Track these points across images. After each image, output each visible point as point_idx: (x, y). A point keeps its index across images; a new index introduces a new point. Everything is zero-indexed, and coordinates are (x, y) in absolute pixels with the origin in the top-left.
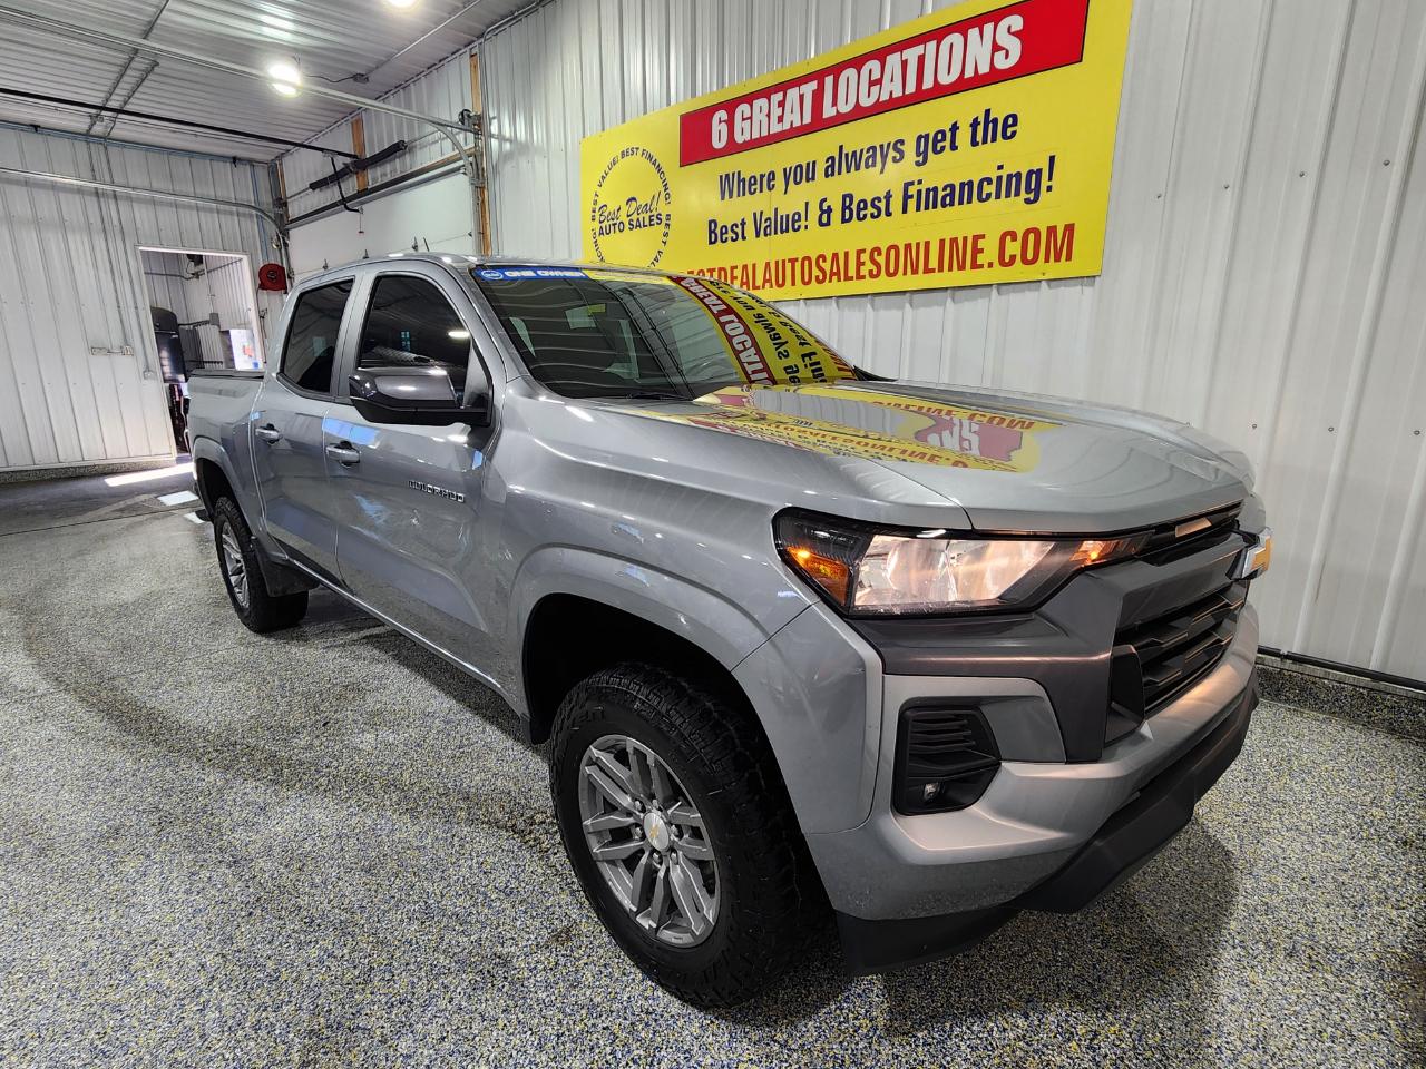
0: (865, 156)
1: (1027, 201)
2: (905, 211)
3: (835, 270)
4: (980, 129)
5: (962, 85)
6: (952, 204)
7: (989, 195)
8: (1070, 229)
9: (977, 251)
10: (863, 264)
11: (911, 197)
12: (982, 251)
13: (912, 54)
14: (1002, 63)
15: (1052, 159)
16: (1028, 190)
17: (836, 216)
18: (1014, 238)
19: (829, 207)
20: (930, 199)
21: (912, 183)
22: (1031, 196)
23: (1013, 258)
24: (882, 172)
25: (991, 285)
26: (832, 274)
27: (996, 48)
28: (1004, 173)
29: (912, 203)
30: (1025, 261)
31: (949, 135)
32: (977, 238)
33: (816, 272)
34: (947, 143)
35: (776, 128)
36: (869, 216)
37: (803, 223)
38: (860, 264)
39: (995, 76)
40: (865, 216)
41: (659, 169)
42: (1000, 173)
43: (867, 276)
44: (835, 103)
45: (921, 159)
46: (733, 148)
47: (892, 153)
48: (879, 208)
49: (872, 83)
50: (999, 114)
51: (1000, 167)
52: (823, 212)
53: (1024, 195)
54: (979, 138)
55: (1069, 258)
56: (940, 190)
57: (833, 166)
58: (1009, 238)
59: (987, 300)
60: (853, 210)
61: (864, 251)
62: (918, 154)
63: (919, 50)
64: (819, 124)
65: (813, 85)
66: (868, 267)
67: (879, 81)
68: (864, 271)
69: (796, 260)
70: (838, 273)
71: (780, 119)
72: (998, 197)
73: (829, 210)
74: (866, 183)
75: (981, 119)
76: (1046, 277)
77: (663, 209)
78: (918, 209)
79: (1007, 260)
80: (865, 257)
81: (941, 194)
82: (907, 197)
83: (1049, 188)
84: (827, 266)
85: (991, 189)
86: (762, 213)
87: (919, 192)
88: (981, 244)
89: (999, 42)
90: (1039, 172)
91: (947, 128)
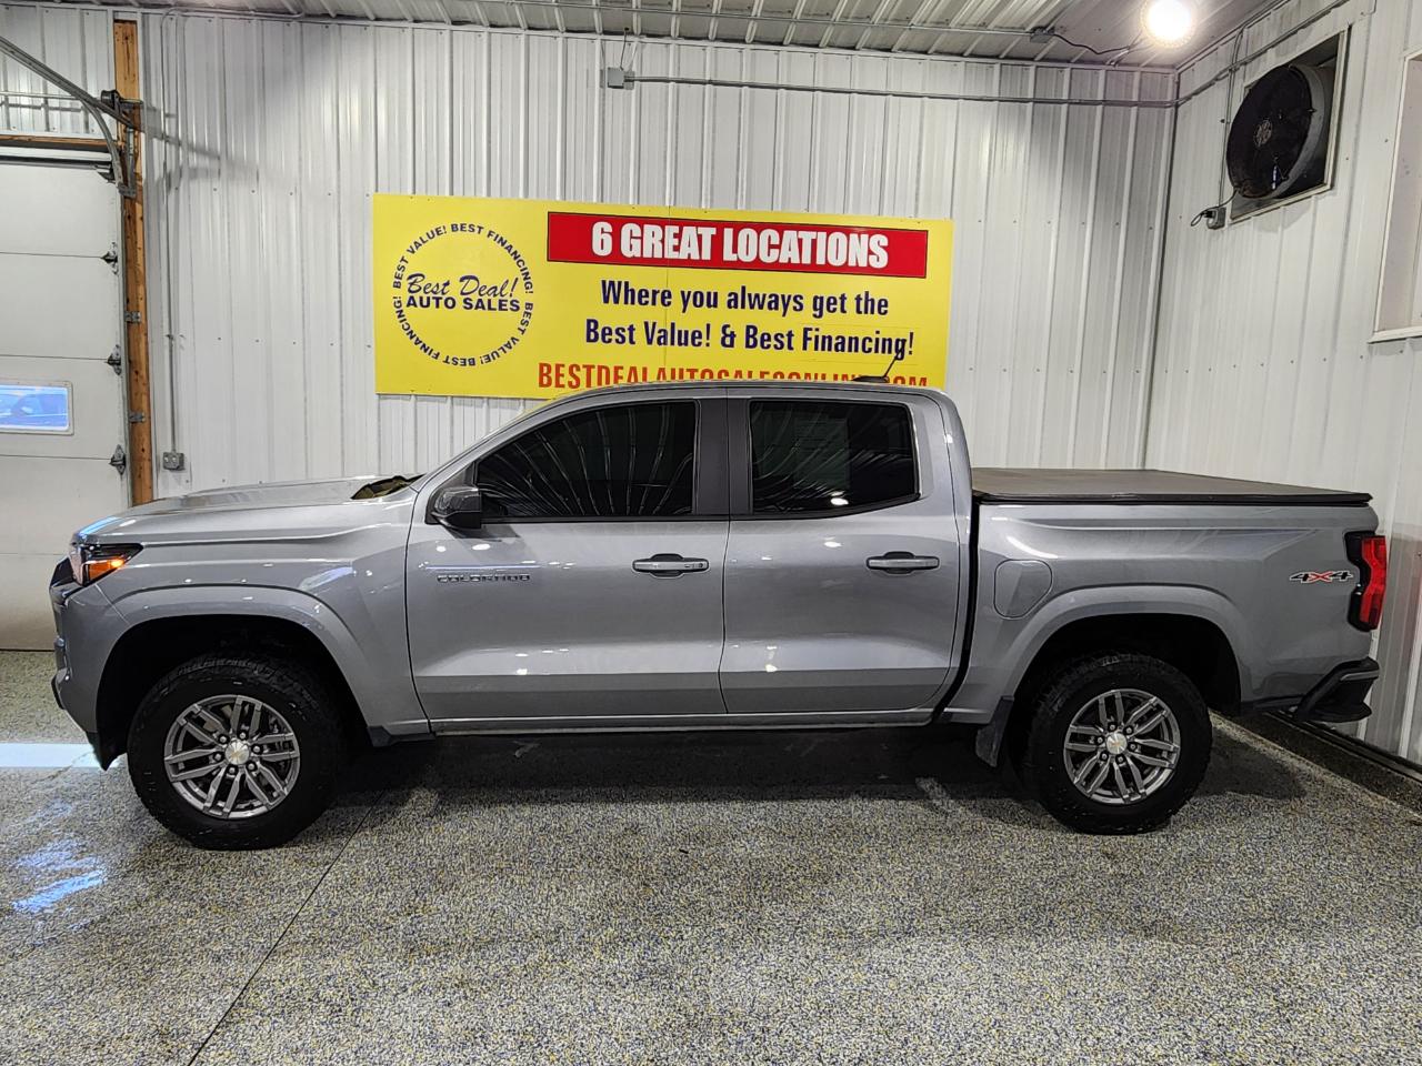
0: (767, 300)
1: (896, 358)
2: (805, 348)
4: (862, 303)
5: (845, 269)
6: (843, 350)
7: (870, 350)
8: (925, 380)
11: (810, 339)
13: (806, 236)
14: (875, 263)
15: (912, 334)
16: (897, 351)
17: (740, 339)
19: (732, 333)
20: (825, 343)
21: (811, 329)
22: (899, 355)
24: (784, 315)
27: (870, 253)
28: (881, 337)
29: (811, 344)
31: (839, 302)
34: (838, 306)
35: (671, 254)
36: (772, 346)
37: (704, 340)
39: (869, 271)
40: (769, 346)
41: (516, 256)
42: (878, 336)
44: (735, 250)
45: (817, 313)
46: (616, 258)
47: (792, 303)
48: (783, 341)
49: (771, 246)
50: (875, 296)
51: (878, 332)
52: (726, 335)
53: (893, 354)
54: (862, 308)
56: (834, 338)
57: (735, 300)
60: (754, 338)
61: (769, 373)
62: (815, 309)
63: (812, 235)
64: (719, 263)
65: (713, 231)
67: (778, 247)
69: (696, 370)
71: (677, 248)
72: (877, 351)
73: (732, 335)
74: (769, 322)
75: (863, 296)
77: (521, 295)
78: (816, 348)
80: (767, 378)
81: (834, 342)
82: (806, 339)
83: (910, 353)
85: (872, 345)
86: (654, 324)
87: (817, 337)
89: (872, 249)
90: (904, 341)
91: (838, 297)
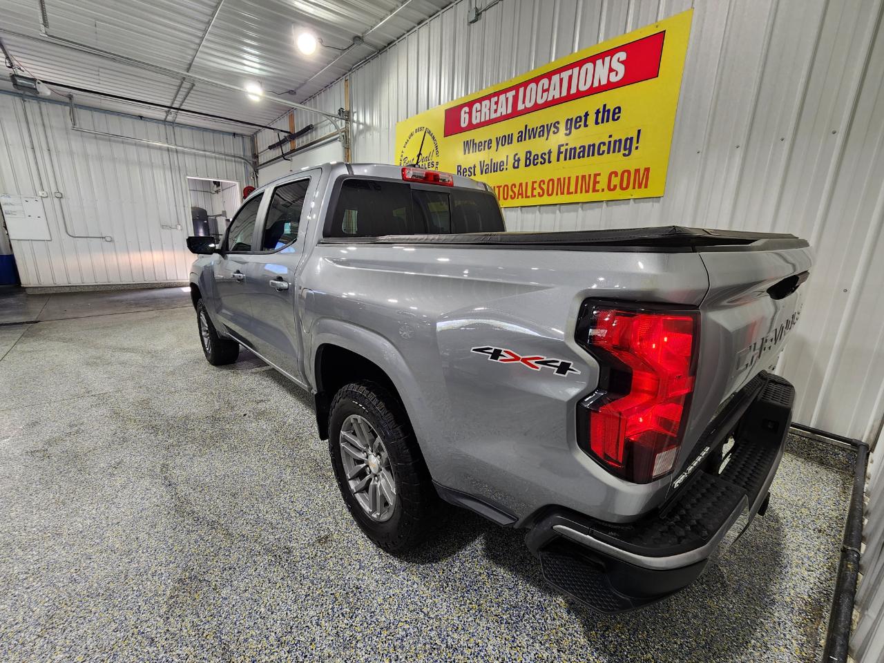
0: (539, 130)
1: (624, 155)
2: (558, 160)
3: (520, 192)
4: (600, 115)
5: (592, 91)
6: (583, 156)
7: (603, 152)
8: (647, 170)
9: (596, 182)
10: (535, 189)
11: (562, 152)
12: (598, 182)
13: (565, 75)
14: (614, 79)
15: (639, 131)
16: (625, 149)
17: (522, 163)
18: (616, 175)
19: (519, 158)
20: (572, 154)
21: (563, 145)
22: (627, 152)
23: (615, 186)
24: (547, 139)
25: (603, 201)
26: (519, 194)
27: (611, 70)
28: (612, 139)
29: (562, 156)
30: (622, 188)
31: (583, 119)
32: (596, 175)
33: (511, 193)
34: (582, 123)
35: (493, 116)
36: (539, 163)
37: (505, 167)
38: (533, 189)
39: (610, 86)
40: (537, 163)
41: (433, 138)
42: (610, 139)
43: (537, 196)
44: (524, 102)
45: (568, 132)
46: (471, 127)
47: (553, 129)
48: (545, 158)
49: (544, 91)
50: (611, 107)
51: (610, 136)
52: (516, 161)
53: (622, 151)
54: (600, 120)
55: (646, 187)
56: (578, 149)
57: (521, 136)
58: (613, 175)
59: (600, 209)
60: (531, 160)
61: (536, 182)
62: (566, 130)
63: (569, 72)
64: (515, 113)
65: (513, 93)
66: (538, 190)
67: (548, 90)
68: (536, 193)
69: (501, 186)
70: (522, 194)
71: (496, 111)
72: (609, 153)
73: (519, 160)
74: (538, 146)
75: (601, 110)
76: (633, 197)
77: (435, 159)
78: (565, 159)
79: (612, 187)
80: (536, 185)
81: (578, 151)
82: (559, 153)
83: (637, 148)
84: (516, 190)
85: (605, 148)
86: (484, 161)
87: (566, 150)
88: (598, 178)
89: (613, 67)
90: (632, 139)
91: (582, 115)
